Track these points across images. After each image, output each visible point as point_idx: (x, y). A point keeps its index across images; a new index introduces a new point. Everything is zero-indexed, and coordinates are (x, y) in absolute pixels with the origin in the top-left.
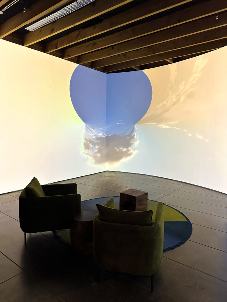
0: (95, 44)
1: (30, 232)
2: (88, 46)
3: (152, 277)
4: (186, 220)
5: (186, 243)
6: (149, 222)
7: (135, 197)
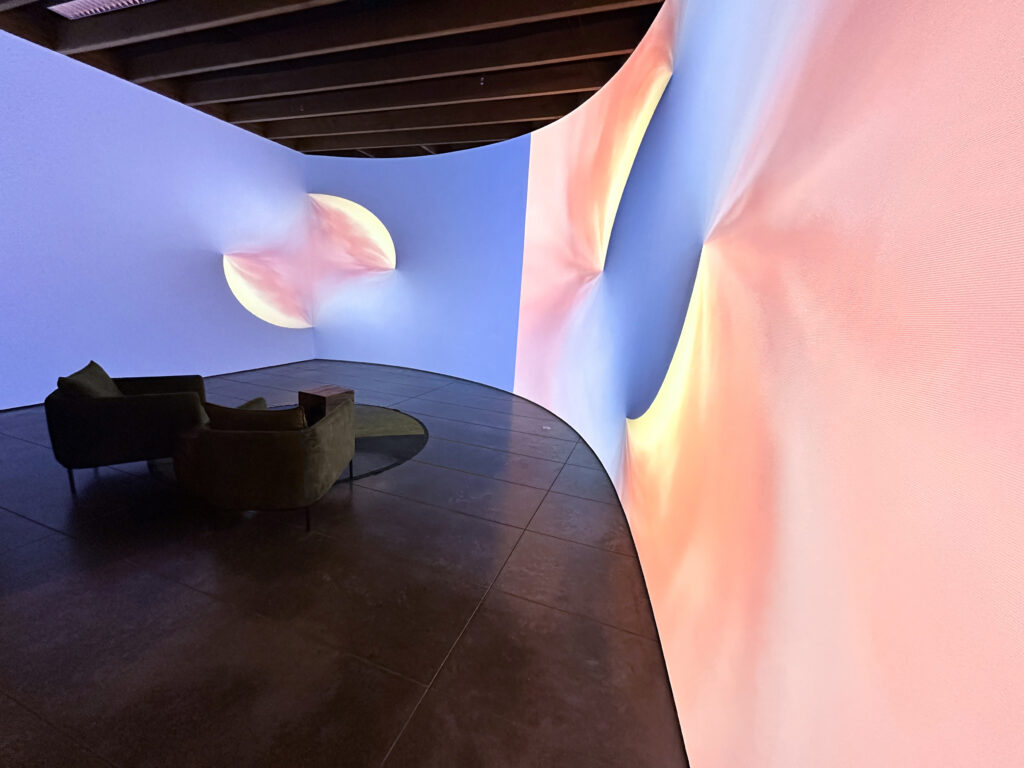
1: (80, 467)
3: (308, 509)
4: (423, 433)
7: (324, 398)
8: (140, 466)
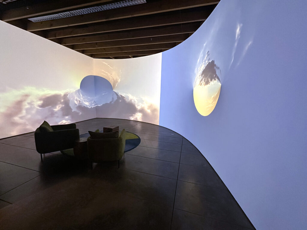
0: (84, 39)
1: (44, 153)
2: (79, 40)
3: (119, 161)
4: (138, 138)
5: (137, 147)
6: (117, 137)
7: (112, 129)
8: (59, 152)
